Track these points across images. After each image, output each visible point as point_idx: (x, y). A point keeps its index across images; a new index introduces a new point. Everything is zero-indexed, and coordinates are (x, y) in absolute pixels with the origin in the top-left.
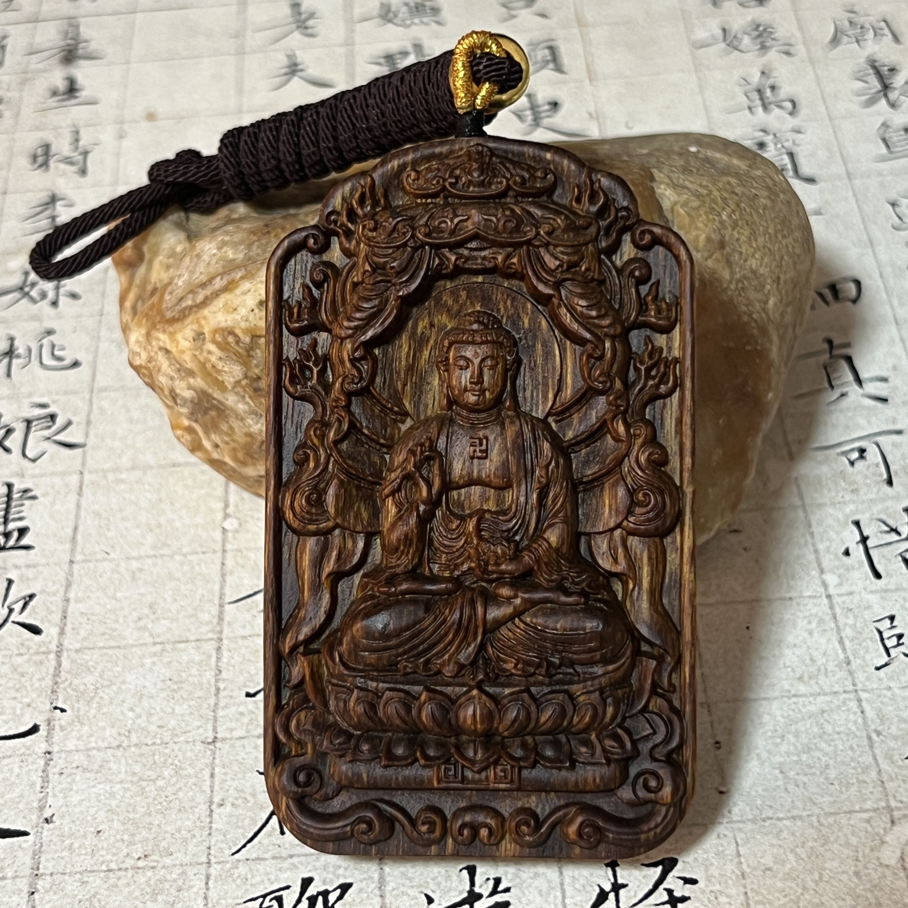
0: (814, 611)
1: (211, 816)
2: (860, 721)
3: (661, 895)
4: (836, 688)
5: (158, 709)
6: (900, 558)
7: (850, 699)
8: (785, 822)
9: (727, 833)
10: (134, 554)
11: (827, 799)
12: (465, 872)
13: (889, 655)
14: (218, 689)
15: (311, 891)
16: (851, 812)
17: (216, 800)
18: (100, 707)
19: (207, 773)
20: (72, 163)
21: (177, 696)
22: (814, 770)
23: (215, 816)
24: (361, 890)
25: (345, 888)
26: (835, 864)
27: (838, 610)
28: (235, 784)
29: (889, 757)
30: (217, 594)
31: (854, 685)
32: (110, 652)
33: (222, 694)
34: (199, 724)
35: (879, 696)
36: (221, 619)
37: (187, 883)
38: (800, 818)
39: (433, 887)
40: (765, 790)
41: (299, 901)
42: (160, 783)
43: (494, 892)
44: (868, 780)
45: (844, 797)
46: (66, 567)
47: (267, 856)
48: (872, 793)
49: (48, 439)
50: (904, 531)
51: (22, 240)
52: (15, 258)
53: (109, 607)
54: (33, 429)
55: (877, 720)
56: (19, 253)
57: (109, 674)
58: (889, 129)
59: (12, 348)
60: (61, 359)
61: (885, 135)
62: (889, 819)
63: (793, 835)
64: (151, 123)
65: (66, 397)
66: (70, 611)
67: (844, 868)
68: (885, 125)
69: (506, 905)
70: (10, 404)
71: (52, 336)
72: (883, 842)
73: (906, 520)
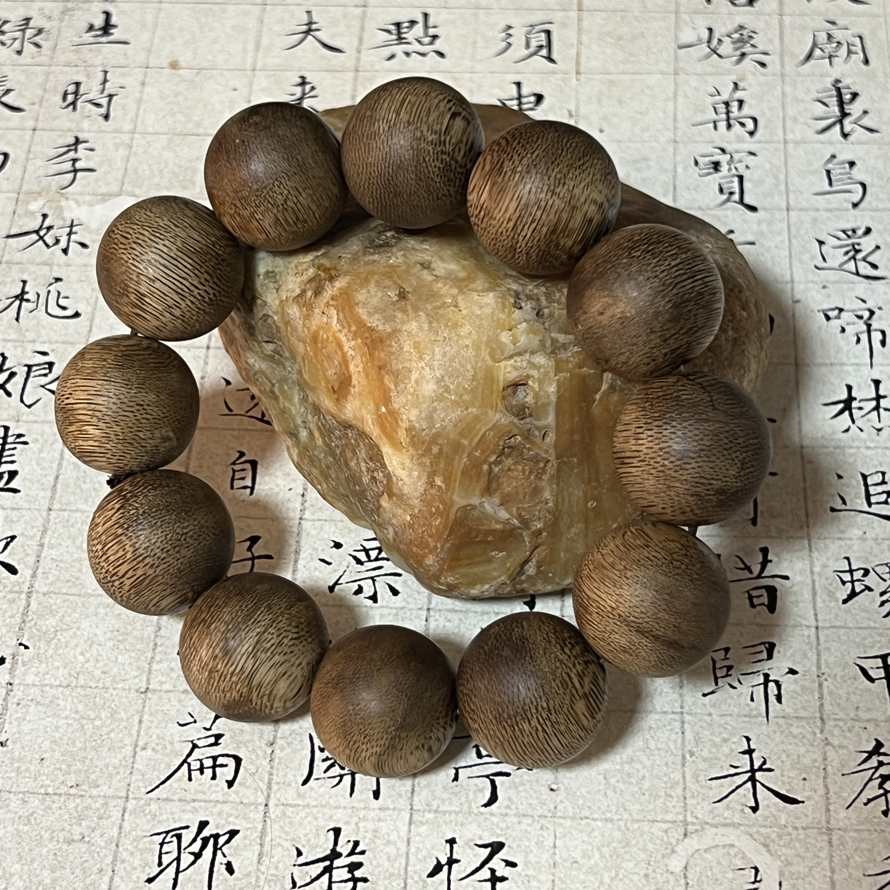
1: (134, 757)
2: (679, 741)
3: (485, 873)
4: (667, 708)
5: (104, 656)
6: (746, 595)
7: (675, 720)
8: (598, 823)
9: (549, 826)
11: (637, 807)
12: (332, 833)
13: (717, 684)
14: (156, 645)
15: (206, 833)
16: (653, 821)
17: (141, 743)
18: (57, 649)
19: (136, 719)
20: (98, 105)
21: (121, 647)
22: (632, 780)
23: (138, 758)
24: (245, 838)
25: (233, 833)
26: (631, 865)
28: (157, 731)
29: (696, 777)
31: (682, 707)
32: (71, 598)
33: (159, 649)
34: (136, 674)
35: (700, 720)
37: (107, 813)
38: (612, 820)
39: (304, 843)
40: (588, 792)
41: (194, 840)
42: (98, 723)
43: (352, 853)
44: (673, 794)
45: (651, 807)
46: (44, 514)
47: (175, 797)
48: (674, 807)
49: (43, 386)
50: (756, 569)
51: (45, 181)
52: (36, 200)
53: (75, 556)
54: (32, 374)
55: (693, 742)
56: (39, 193)
57: (68, 619)
58: (836, 160)
59: (23, 292)
60: (64, 308)
61: (830, 166)
62: (683, 831)
63: (603, 835)
64: (173, 71)
65: (64, 346)
66: (43, 556)
67: (637, 870)
68: (834, 157)
69: (359, 865)
70: (15, 348)
71: (59, 283)
72: (673, 851)
73: (760, 559)
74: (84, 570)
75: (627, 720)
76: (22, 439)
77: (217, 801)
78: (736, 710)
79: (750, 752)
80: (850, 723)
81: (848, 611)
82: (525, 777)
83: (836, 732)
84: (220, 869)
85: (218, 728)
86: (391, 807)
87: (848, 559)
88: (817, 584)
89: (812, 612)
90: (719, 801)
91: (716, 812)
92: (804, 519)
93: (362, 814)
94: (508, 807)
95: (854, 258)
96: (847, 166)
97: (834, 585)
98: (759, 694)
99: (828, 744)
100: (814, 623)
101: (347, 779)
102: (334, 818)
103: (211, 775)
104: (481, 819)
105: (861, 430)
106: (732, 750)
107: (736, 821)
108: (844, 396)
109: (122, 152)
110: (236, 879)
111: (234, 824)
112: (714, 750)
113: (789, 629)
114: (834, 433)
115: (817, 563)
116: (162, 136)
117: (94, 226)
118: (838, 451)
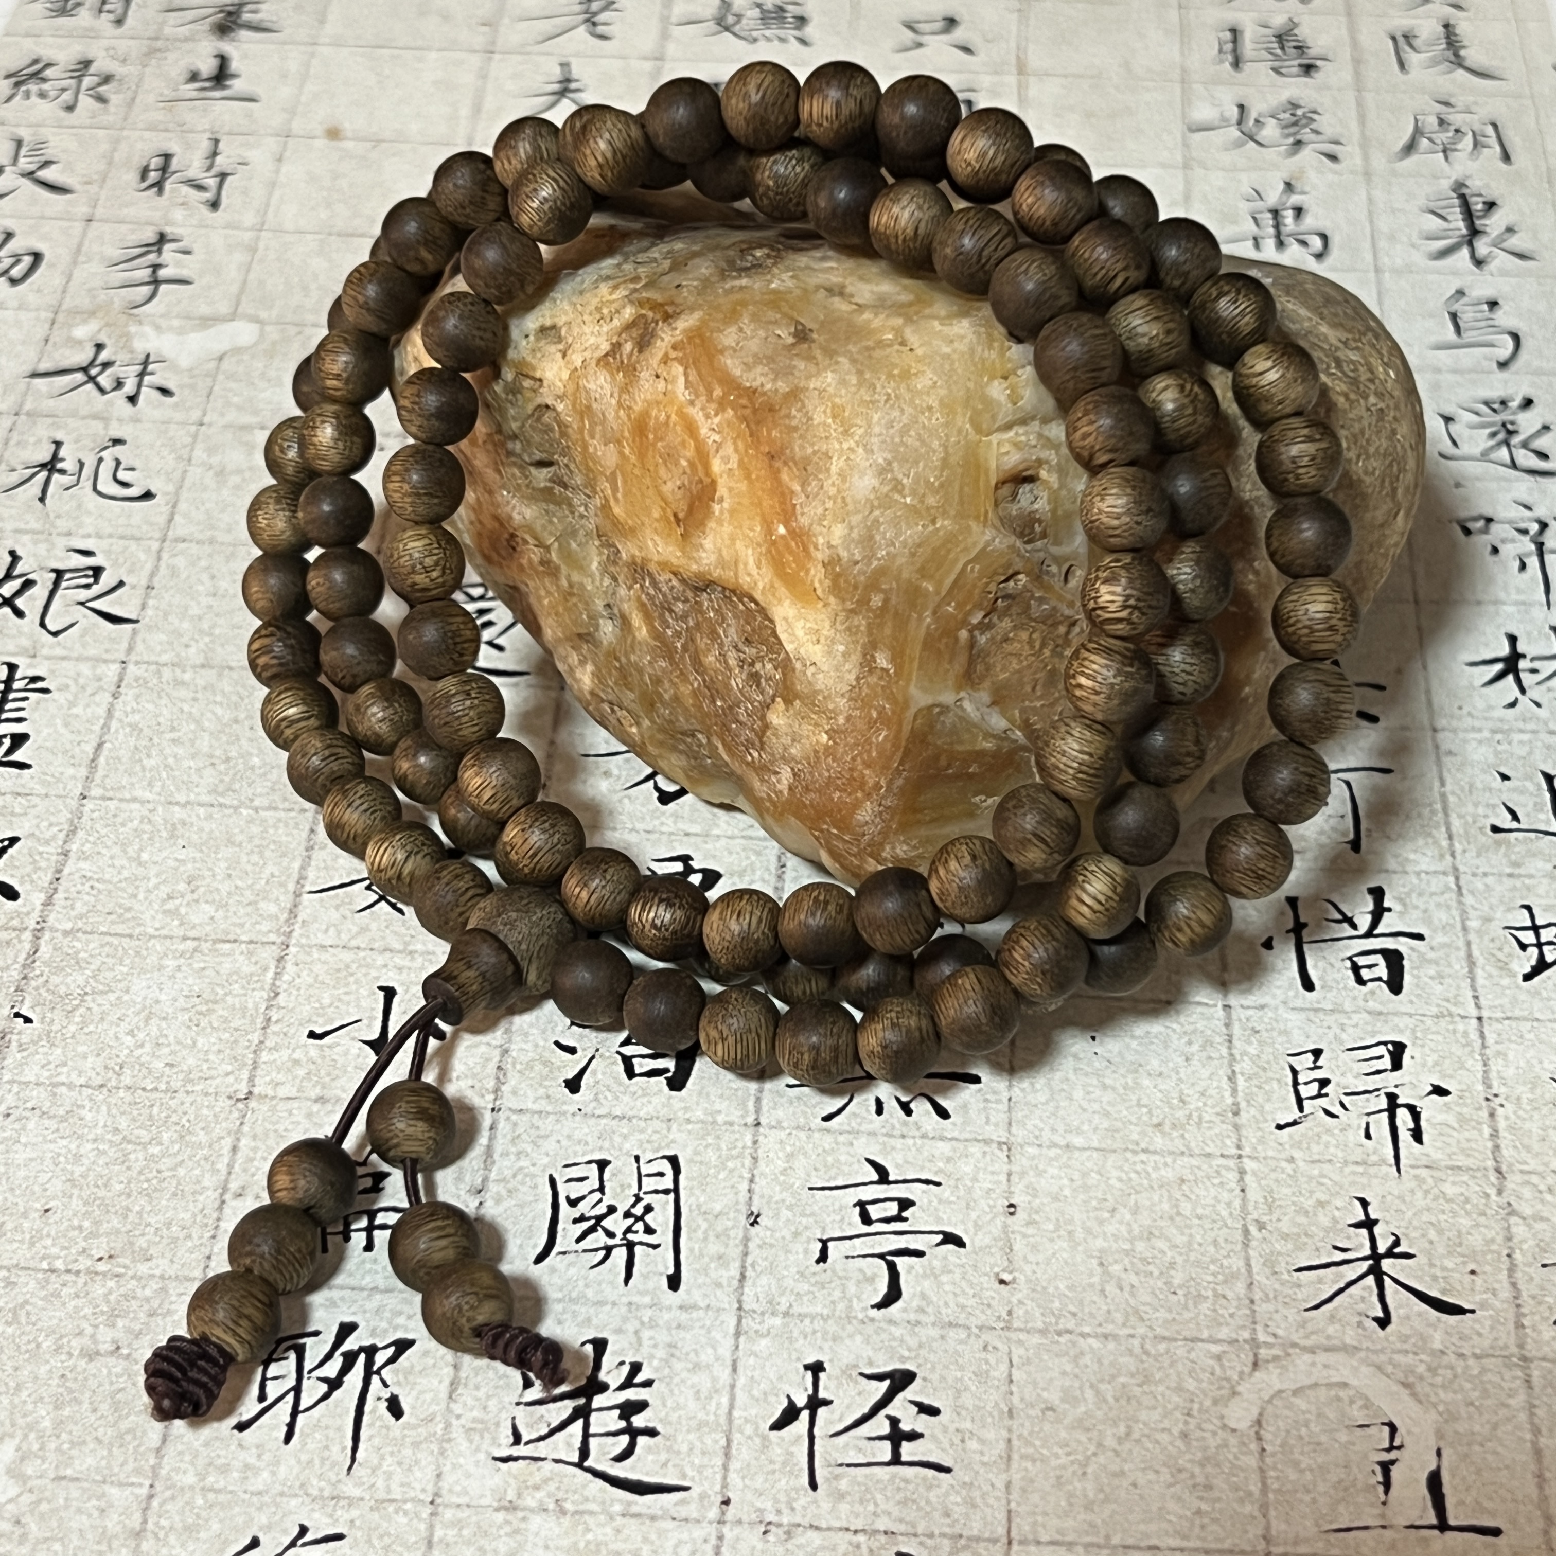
0: (1200, 1026)
1: (220, 1208)
2: (1237, 1203)
3: (880, 1425)
4: (1211, 1148)
5: (172, 1038)
6: (1348, 964)
7: (1228, 1169)
8: (1091, 1341)
9: (999, 1345)
10: (182, 798)
11: (1162, 1314)
12: (589, 1348)
13: (1301, 1109)
14: (268, 1021)
15: (351, 1344)
16: (1194, 1340)
17: (233, 1186)
18: (84, 1024)
19: (227, 1143)
20: (200, 188)
21: (204, 1022)
22: (1151, 1268)
23: (227, 1211)
24: (423, 1354)
25: (402, 1346)
26: (1155, 1415)
27: (1237, 1030)
29: (1270, 1263)
30: (296, 876)
31: (1239, 1147)
32: (115, 941)
33: (274, 1028)
34: (229, 1068)
35: (1273, 1170)
36: (293, 912)
37: (166, 1306)
38: (1115, 1337)
40: (1071, 1288)
41: (329, 1357)
42: (155, 1150)
43: (628, 1384)
44: (1230, 1295)
45: (1187, 1315)
46: (73, 803)
48: (1232, 1315)
49: (82, 604)
50: (1364, 922)
51: (102, 296)
52: (85, 321)
53: (126, 873)
54: (64, 584)
55: (1263, 1207)
56: (92, 314)
57: (110, 975)
58: (1465, 300)
59: (55, 458)
60: (125, 485)
61: (1456, 307)
62: (1251, 1358)
63: (1100, 1362)
64: (332, 143)
65: (122, 542)
66: (66, 871)
67: (1166, 1424)
68: (1460, 293)
69: (641, 1406)
70: (35, 543)
71: (118, 448)
72: (1235, 1393)
73: (1371, 907)
74: (141, 897)
75: (1139, 1167)
76: (39, 685)
77: (375, 1289)
78: (1340, 1154)
79: (1369, 1224)
81: (1536, 993)
82: (952, 1259)
83: (1527, 1192)
84: (376, 1407)
86: (702, 1304)
87: (1528, 908)
88: (1474, 947)
89: (1470, 993)
90: (1316, 1307)
91: (1310, 1327)
92: (1445, 843)
93: (647, 1315)
94: (921, 1310)
95: (1507, 443)
96: (1485, 307)
97: (1506, 950)
98: (1379, 1128)
99: (1513, 1213)
100: (1474, 1012)
101: (620, 1255)
102: (595, 1321)
103: (364, 1243)
104: (870, 1329)
105: (1538, 705)
106: (1335, 1221)
107: (1348, 1341)
108: (1505, 650)
109: (240, 257)
110: (408, 1426)
111: (406, 1330)
112: (1302, 1220)
113: (1429, 1022)
114: (1490, 708)
115: (1472, 913)
116: (309, 237)
117: (184, 362)
118: (1499, 737)
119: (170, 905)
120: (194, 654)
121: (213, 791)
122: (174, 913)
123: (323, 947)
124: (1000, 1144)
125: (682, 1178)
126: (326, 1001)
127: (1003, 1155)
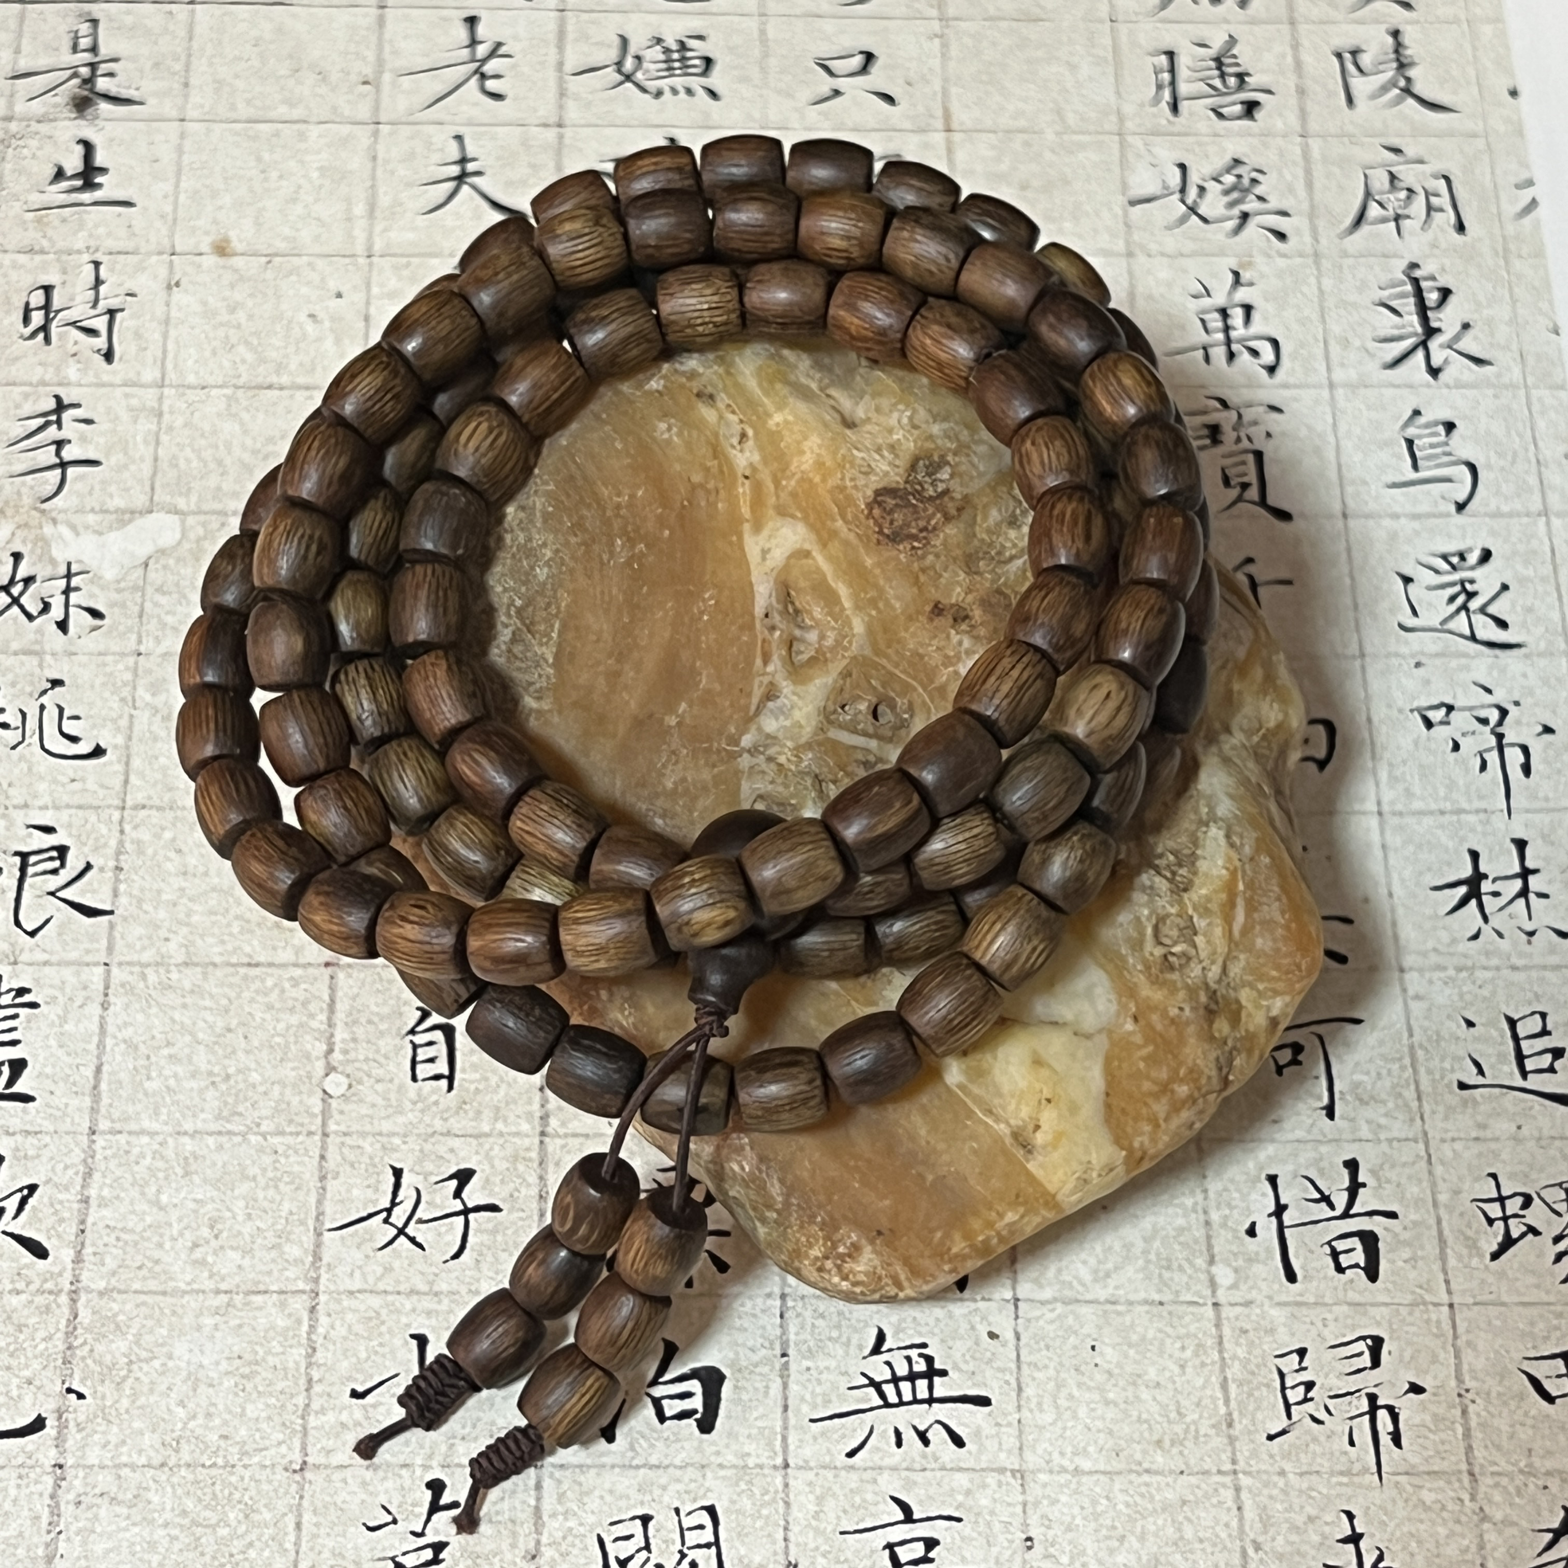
0: (1192, 1328)
2: (1234, 1523)
4: (1208, 1464)
5: (221, 1407)
6: (1327, 1250)
7: (1224, 1486)
10: (188, 1126)
13: (1289, 1416)
14: (310, 1381)
17: (304, 1566)
18: (134, 1396)
19: (290, 1521)
20: (91, 332)
21: (249, 1387)
27: (1226, 1331)
28: (331, 1542)
30: (314, 1212)
31: (1234, 1462)
32: (150, 1299)
33: (317, 1388)
34: (281, 1437)
35: (1266, 1485)
36: (317, 1257)
42: (223, 1532)
46: (84, 1140)
49: (52, 894)
50: (1341, 1200)
51: (10, 487)
53: (149, 1219)
54: (31, 870)
55: (1258, 1525)
56: (1, 512)
57: (149, 1338)
58: (1422, 420)
60: (74, 739)
61: (1411, 432)
64: (222, 261)
65: (80, 813)
66: (90, 1220)
68: (1417, 413)
71: (58, 689)
73: (1347, 1182)
74: (167, 1245)
75: (1143, 1489)
76: (27, 998)
78: (1326, 1463)
79: (1354, 1539)
80: (1520, 1479)
81: (1502, 1275)
83: (1498, 1498)
85: (437, 1532)
87: (1494, 1176)
88: (1445, 1224)
89: (1441, 1277)
92: (1415, 1104)
95: (1465, 608)
96: (1441, 429)
97: (1475, 1226)
98: (1361, 1433)
99: (1485, 1518)
100: (1445, 1298)
105: (1500, 935)
106: (1324, 1537)
108: (1467, 871)
109: (147, 425)
112: (1294, 1538)
113: (1404, 1311)
114: (1454, 941)
115: (1442, 1186)
116: (214, 392)
117: (109, 574)
118: (1464, 974)
119: (198, 1254)
120: (174, 950)
121: (218, 1117)
122: (203, 1263)
123: (351, 1293)
124: (1013, 1472)
125: (721, 1529)
126: (363, 1355)
127: (1016, 1483)
